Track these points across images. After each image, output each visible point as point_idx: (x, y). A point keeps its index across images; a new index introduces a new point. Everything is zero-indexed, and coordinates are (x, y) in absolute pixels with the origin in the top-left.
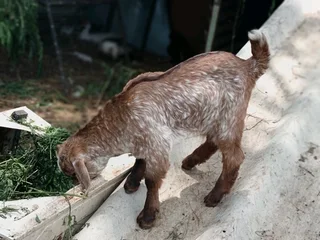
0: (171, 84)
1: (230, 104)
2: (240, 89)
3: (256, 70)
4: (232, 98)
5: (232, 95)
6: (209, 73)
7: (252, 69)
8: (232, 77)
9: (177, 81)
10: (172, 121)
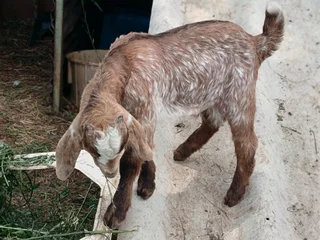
0: (180, 46)
1: (240, 82)
2: (249, 66)
3: (265, 48)
4: (241, 74)
5: (241, 71)
6: (219, 42)
7: (261, 46)
8: (242, 51)
9: (186, 44)
10: (175, 93)
